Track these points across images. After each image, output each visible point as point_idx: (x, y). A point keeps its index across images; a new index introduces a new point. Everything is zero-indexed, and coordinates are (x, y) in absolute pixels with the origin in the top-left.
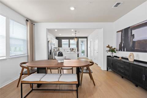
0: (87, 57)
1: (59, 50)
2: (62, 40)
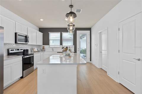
0: (91, 61)
1: (44, 49)
2: (49, 32)
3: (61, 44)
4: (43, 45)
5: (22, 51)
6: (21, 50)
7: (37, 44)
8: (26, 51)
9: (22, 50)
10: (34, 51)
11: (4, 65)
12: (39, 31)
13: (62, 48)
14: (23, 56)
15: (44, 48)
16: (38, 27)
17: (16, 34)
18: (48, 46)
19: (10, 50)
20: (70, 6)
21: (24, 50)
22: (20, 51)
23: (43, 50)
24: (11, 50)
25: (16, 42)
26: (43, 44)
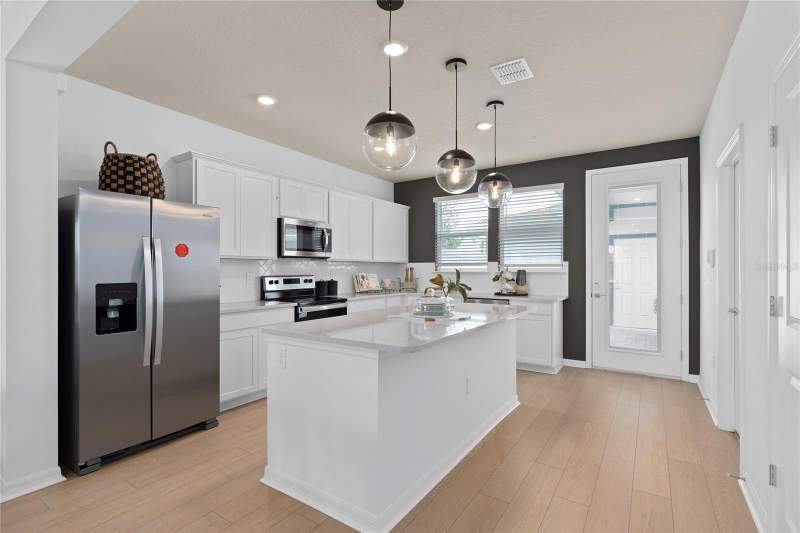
1: (412, 280)
2: (435, 200)
3: (494, 254)
4: (411, 261)
5: (312, 286)
6: (306, 281)
7: (378, 258)
8: (326, 288)
9: (311, 281)
10: (365, 289)
11: (221, 329)
12: (396, 201)
13: (496, 279)
14: (296, 304)
15: (410, 278)
16: (390, 180)
17: (280, 221)
18: (433, 264)
19: (267, 280)
20: (448, 63)
21: (317, 283)
22: (302, 286)
23: (409, 285)
24: (271, 282)
25: (280, 254)
26: (412, 259)
